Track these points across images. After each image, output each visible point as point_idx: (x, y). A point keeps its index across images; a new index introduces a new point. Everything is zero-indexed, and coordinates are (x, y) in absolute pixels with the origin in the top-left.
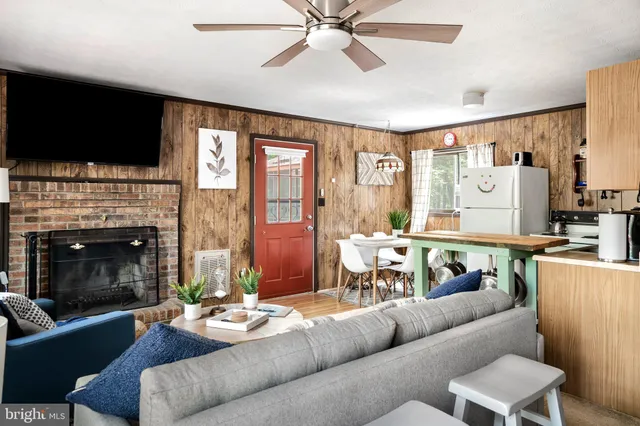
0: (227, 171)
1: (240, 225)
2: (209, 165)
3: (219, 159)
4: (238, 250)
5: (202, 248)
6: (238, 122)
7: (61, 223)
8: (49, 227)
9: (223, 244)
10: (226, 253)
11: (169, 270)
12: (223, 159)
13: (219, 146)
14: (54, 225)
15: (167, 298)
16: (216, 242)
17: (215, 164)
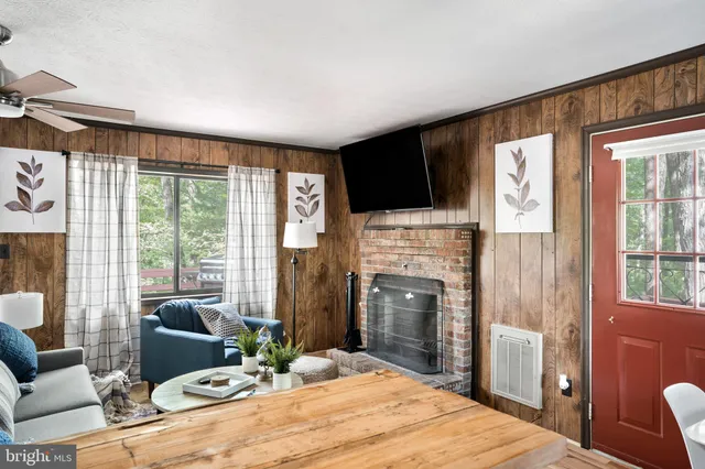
0: (535, 204)
1: (563, 297)
2: (508, 197)
3: (522, 184)
4: (559, 339)
5: (504, 322)
6: (558, 115)
7: (382, 267)
8: (375, 269)
9: (533, 324)
10: (537, 339)
11: (455, 339)
12: (527, 186)
13: (522, 165)
14: (380, 268)
15: (453, 373)
16: (524, 317)
17: (516, 195)
